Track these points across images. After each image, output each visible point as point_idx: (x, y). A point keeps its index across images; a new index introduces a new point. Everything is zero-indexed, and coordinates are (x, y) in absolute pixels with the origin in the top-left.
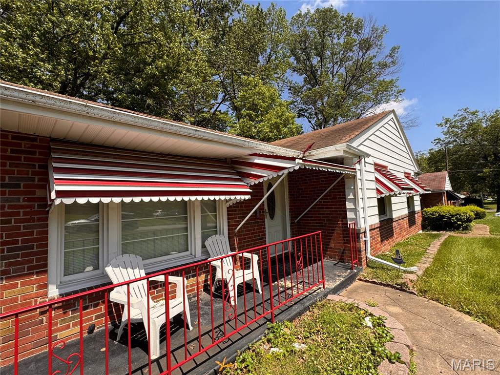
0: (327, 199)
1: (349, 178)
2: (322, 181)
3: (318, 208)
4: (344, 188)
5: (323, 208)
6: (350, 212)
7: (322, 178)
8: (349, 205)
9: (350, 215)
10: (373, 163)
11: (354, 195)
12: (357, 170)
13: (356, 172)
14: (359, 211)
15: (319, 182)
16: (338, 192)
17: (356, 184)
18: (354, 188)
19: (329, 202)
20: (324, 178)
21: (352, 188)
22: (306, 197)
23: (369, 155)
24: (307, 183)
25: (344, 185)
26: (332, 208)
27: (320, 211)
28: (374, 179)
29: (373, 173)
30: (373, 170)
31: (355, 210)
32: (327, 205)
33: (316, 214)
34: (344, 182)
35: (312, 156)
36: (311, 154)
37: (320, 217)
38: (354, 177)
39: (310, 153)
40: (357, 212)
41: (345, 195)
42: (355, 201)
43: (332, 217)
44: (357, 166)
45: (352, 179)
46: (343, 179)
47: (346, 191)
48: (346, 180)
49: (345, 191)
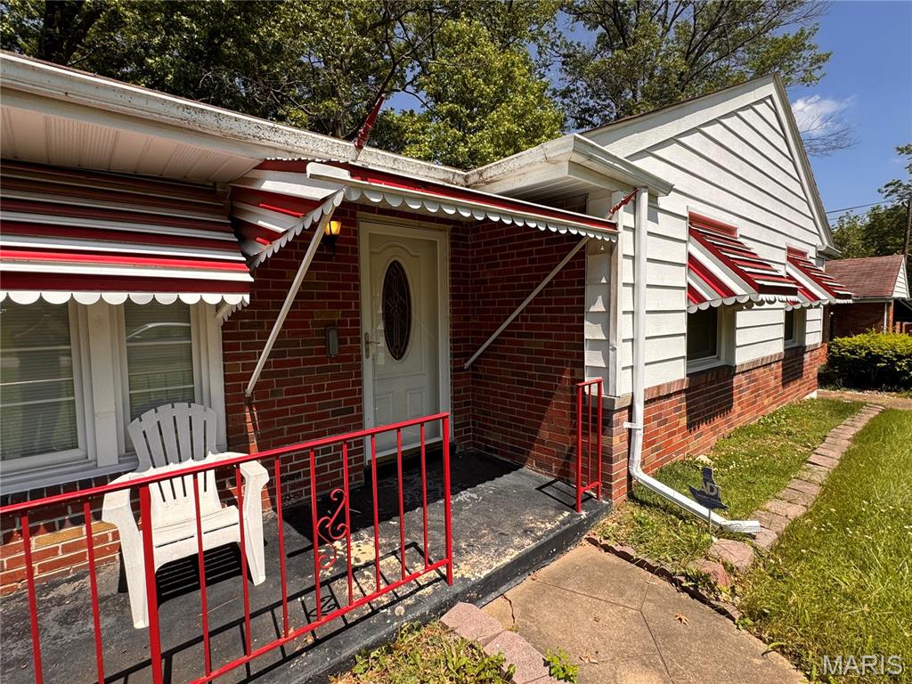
0: (541, 310)
1: (597, 252)
2: (532, 261)
3: (520, 335)
4: (582, 283)
5: (530, 336)
6: (591, 349)
7: (530, 253)
8: (592, 331)
9: (592, 358)
10: (687, 215)
11: (607, 304)
12: (620, 228)
13: (616, 235)
14: (614, 349)
15: (524, 262)
16: (569, 292)
17: (613, 271)
18: (609, 283)
19: (544, 319)
20: (538, 252)
21: (604, 281)
22: (493, 303)
23: (668, 188)
24: (498, 265)
25: (583, 274)
26: (549, 336)
27: (522, 343)
28: (685, 261)
29: (685, 242)
30: (684, 236)
31: (605, 346)
32: (540, 327)
33: (512, 351)
34: (583, 265)
35: (488, 183)
36: (485, 176)
37: (521, 359)
38: (611, 248)
39: (481, 174)
40: (611, 352)
41: (582, 301)
42: (607, 319)
43: (549, 362)
44: (624, 218)
45: (605, 256)
46: (581, 255)
47: (589, 290)
48: (590, 259)
49: (583, 292)
